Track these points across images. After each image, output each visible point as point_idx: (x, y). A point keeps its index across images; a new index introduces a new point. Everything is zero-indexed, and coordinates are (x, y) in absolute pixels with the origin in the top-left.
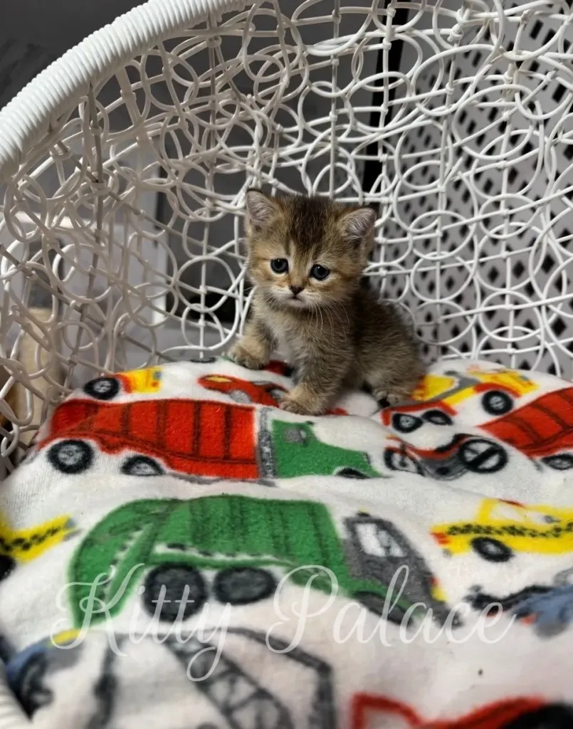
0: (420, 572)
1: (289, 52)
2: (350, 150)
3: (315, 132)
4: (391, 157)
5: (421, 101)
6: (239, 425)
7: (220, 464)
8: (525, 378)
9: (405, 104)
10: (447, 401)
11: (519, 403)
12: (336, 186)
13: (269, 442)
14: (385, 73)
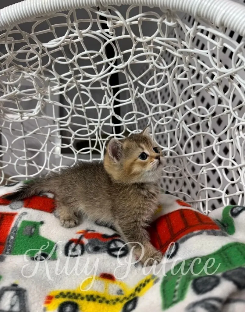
1: (35, 47)
2: (87, 86)
3: (66, 79)
4: (106, 88)
5: (111, 62)
6: (5, 223)
9: (104, 63)
12: (84, 102)
13: (14, 234)
14: (86, 52)
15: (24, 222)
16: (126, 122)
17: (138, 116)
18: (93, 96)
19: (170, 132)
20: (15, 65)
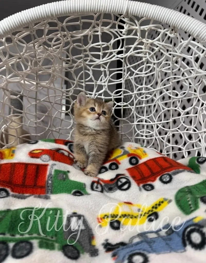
0: (89, 235)
1: (63, 34)
2: (90, 67)
3: (76, 60)
4: (105, 69)
5: (115, 52)
6: (41, 172)
7: (32, 189)
8: (144, 152)
9: (109, 52)
10: (118, 159)
11: (141, 161)
12: (86, 78)
13: (51, 179)
14: (100, 43)
15: (56, 171)
16: (114, 96)
17: (125, 92)
18: (93, 75)
19: (147, 106)
20: (43, 46)
